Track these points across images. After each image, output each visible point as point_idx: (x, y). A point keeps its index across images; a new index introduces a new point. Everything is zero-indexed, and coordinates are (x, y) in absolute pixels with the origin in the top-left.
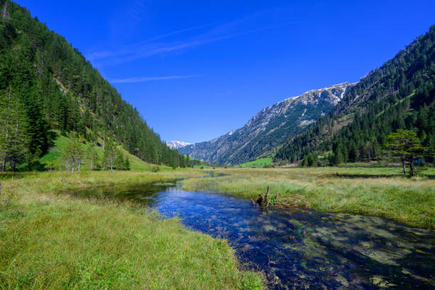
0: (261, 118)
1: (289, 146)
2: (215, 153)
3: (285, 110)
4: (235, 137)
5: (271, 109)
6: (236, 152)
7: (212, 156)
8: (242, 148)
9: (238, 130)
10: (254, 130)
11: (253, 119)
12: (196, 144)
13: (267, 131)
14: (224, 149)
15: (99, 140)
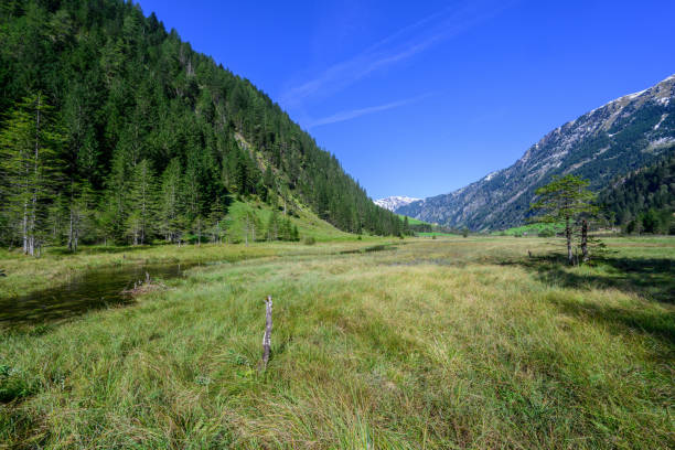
0: (551, 143)
1: (614, 194)
2: (460, 213)
3: (607, 124)
4: (497, 183)
5: (575, 126)
6: (498, 210)
7: (455, 218)
8: (510, 201)
9: (503, 171)
10: (536, 168)
11: (533, 150)
12: (428, 199)
13: (564, 167)
14: (475, 205)
15: (281, 202)
